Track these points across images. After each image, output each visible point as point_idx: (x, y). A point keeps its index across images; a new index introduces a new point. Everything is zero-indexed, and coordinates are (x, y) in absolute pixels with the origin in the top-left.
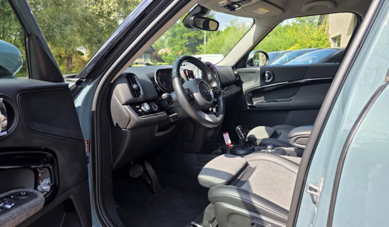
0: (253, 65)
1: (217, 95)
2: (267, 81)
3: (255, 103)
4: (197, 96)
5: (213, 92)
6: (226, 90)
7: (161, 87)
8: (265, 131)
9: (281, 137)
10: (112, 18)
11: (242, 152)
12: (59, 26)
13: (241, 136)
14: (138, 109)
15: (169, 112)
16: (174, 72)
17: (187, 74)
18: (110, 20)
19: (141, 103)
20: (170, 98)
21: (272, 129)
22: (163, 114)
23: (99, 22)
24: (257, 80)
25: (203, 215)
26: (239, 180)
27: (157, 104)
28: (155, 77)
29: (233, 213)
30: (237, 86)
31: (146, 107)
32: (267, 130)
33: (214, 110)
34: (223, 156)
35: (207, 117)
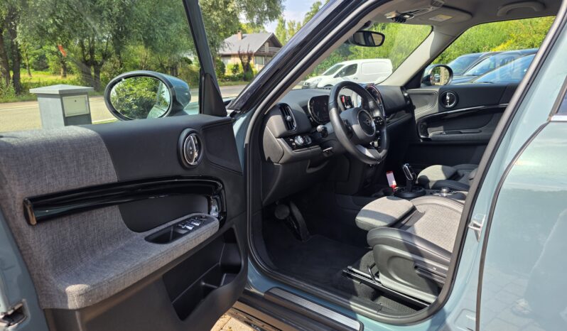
0: (429, 85)
1: (379, 126)
2: (448, 106)
3: (431, 135)
4: (356, 128)
5: (375, 123)
6: (391, 119)
7: (315, 118)
8: (441, 172)
9: (463, 179)
10: (230, 10)
11: (409, 195)
12: (162, 25)
13: (409, 176)
14: (292, 142)
15: (323, 146)
16: (331, 101)
17: (344, 101)
18: (227, 13)
19: (294, 136)
20: (325, 129)
21: (451, 170)
22: (316, 148)
23: (212, 17)
24: (435, 103)
25: (360, 262)
26: (403, 225)
27: (311, 137)
28: (309, 106)
29: (395, 256)
30: (407, 112)
31: (299, 140)
32: (443, 170)
33: (376, 143)
34: (385, 198)
35: (368, 153)
